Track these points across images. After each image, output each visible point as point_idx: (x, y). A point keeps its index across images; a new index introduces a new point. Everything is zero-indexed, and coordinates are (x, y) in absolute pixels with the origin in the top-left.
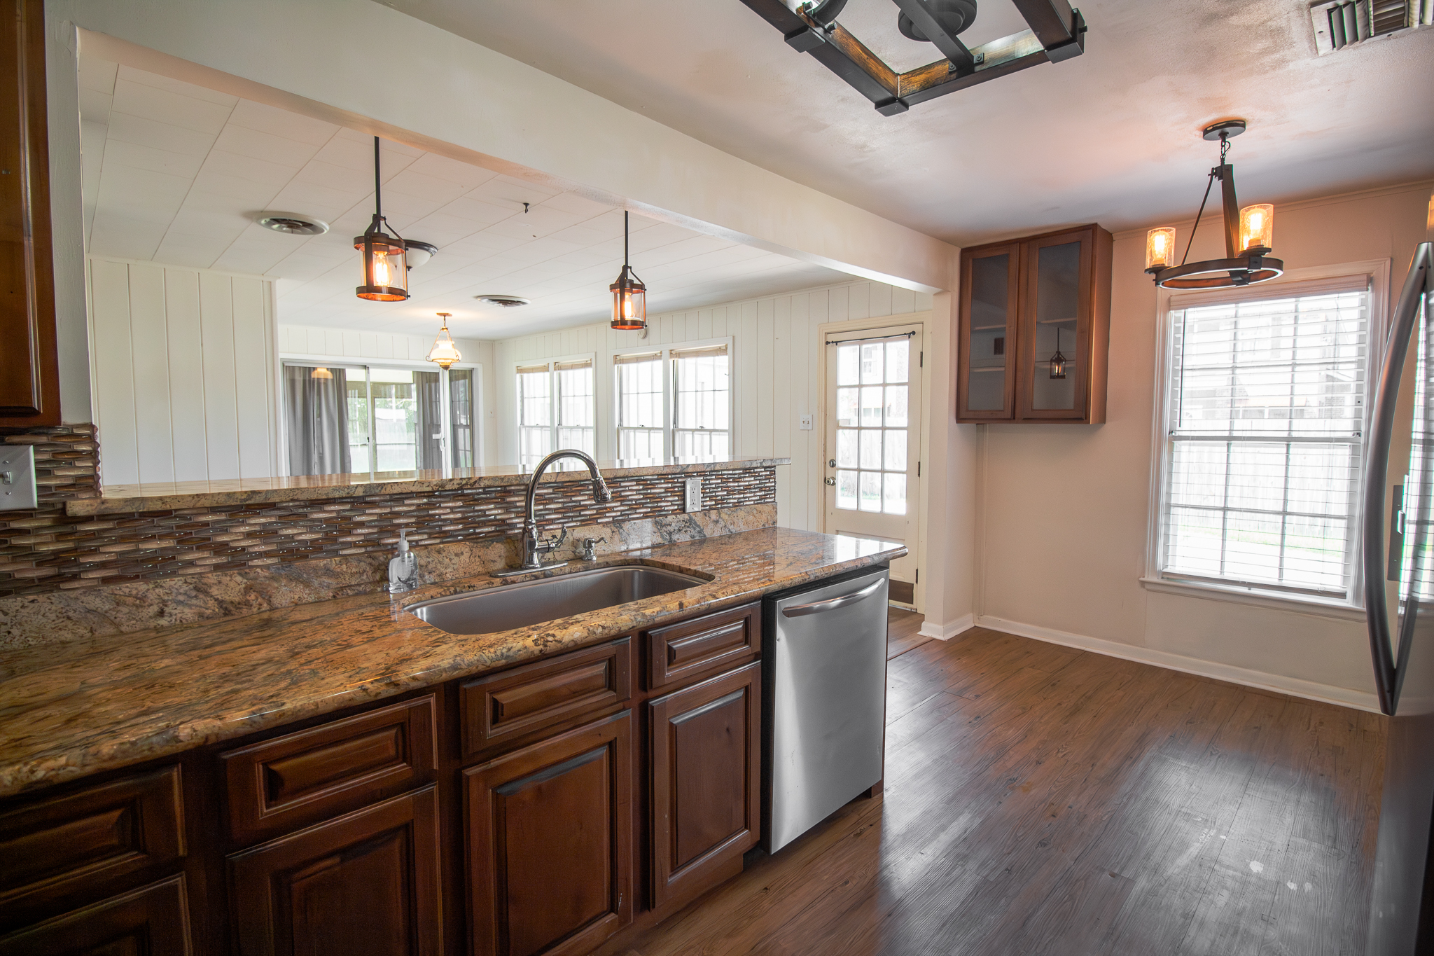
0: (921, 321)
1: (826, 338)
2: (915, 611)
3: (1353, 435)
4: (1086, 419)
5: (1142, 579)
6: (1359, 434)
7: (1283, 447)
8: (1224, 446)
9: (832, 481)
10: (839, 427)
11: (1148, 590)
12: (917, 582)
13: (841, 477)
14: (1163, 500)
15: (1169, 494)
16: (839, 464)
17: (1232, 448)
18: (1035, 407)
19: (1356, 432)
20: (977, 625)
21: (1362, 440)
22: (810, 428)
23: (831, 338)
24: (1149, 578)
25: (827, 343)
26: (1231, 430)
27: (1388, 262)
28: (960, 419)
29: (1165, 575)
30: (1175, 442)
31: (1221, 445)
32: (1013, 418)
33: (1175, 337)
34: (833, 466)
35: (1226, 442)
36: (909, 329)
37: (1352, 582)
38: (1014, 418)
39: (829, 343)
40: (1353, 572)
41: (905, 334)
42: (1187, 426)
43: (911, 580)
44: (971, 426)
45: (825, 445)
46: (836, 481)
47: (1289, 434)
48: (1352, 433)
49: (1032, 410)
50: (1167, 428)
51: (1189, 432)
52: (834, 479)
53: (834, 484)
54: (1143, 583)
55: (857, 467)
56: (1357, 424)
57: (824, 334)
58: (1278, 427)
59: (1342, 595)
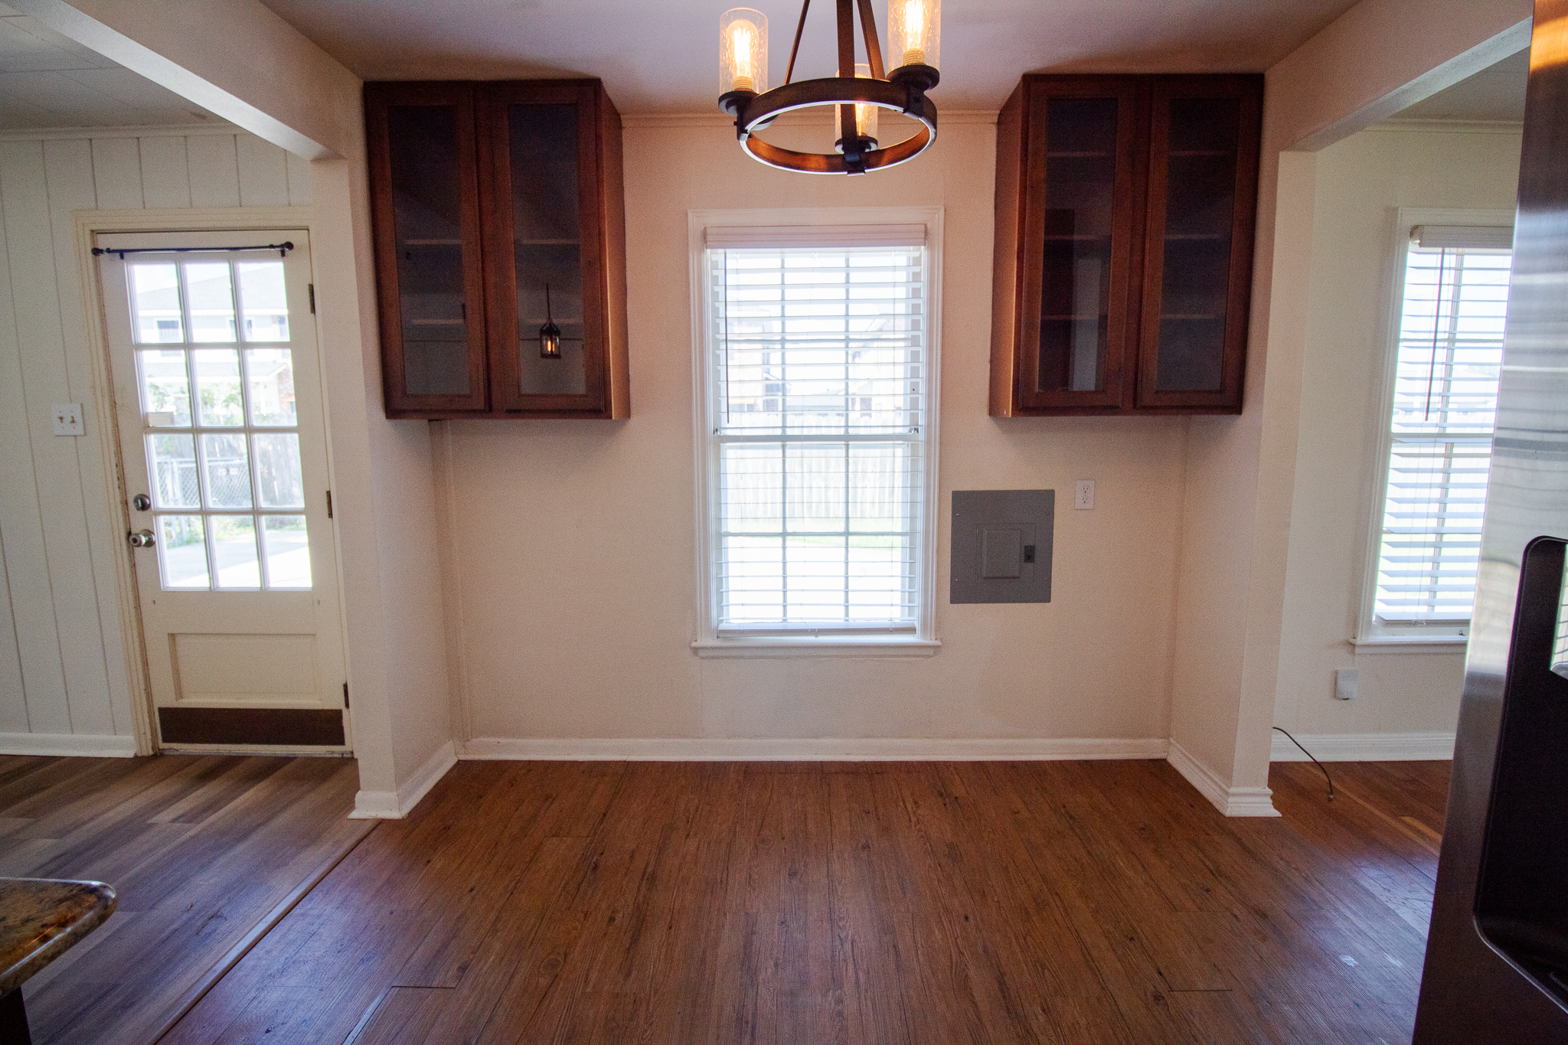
0: (304, 224)
1: (93, 241)
2: (349, 756)
3: (910, 431)
4: (606, 411)
5: (694, 644)
6: (917, 430)
7: (842, 448)
8: (778, 449)
9: (144, 540)
10: (148, 429)
11: (702, 658)
12: (347, 705)
13: (164, 529)
14: (712, 528)
15: (719, 519)
16: (159, 502)
17: (788, 452)
18: (526, 389)
19: (913, 427)
20: (463, 757)
21: (921, 436)
22: (79, 429)
23: (104, 242)
24: (706, 641)
25: (97, 252)
26: (784, 427)
27: (942, 212)
28: (393, 410)
29: (722, 634)
30: (721, 444)
31: (774, 448)
32: (489, 410)
33: (713, 289)
34: (145, 507)
35: (780, 443)
36: (280, 238)
37: (918, 612)
38: (491, 410)
39: (101, 251)
40: (918, 600)
41: (272, 246)
42: (736, 423)
43: (335, 702)
44: (416, 425)
45: (120, 465)
46: (154, 538)
47: (847, 431)
48: (908, 429)
49: (521, 395)
50: (711, 427)
51: (739, 430)
52: (149, 533)
53: (150, 543)
54: (696, 650)
55: (199, 506)
56: (914, 418)
57: (88, 233)
58: (833, 424)
59: (911, 630)
